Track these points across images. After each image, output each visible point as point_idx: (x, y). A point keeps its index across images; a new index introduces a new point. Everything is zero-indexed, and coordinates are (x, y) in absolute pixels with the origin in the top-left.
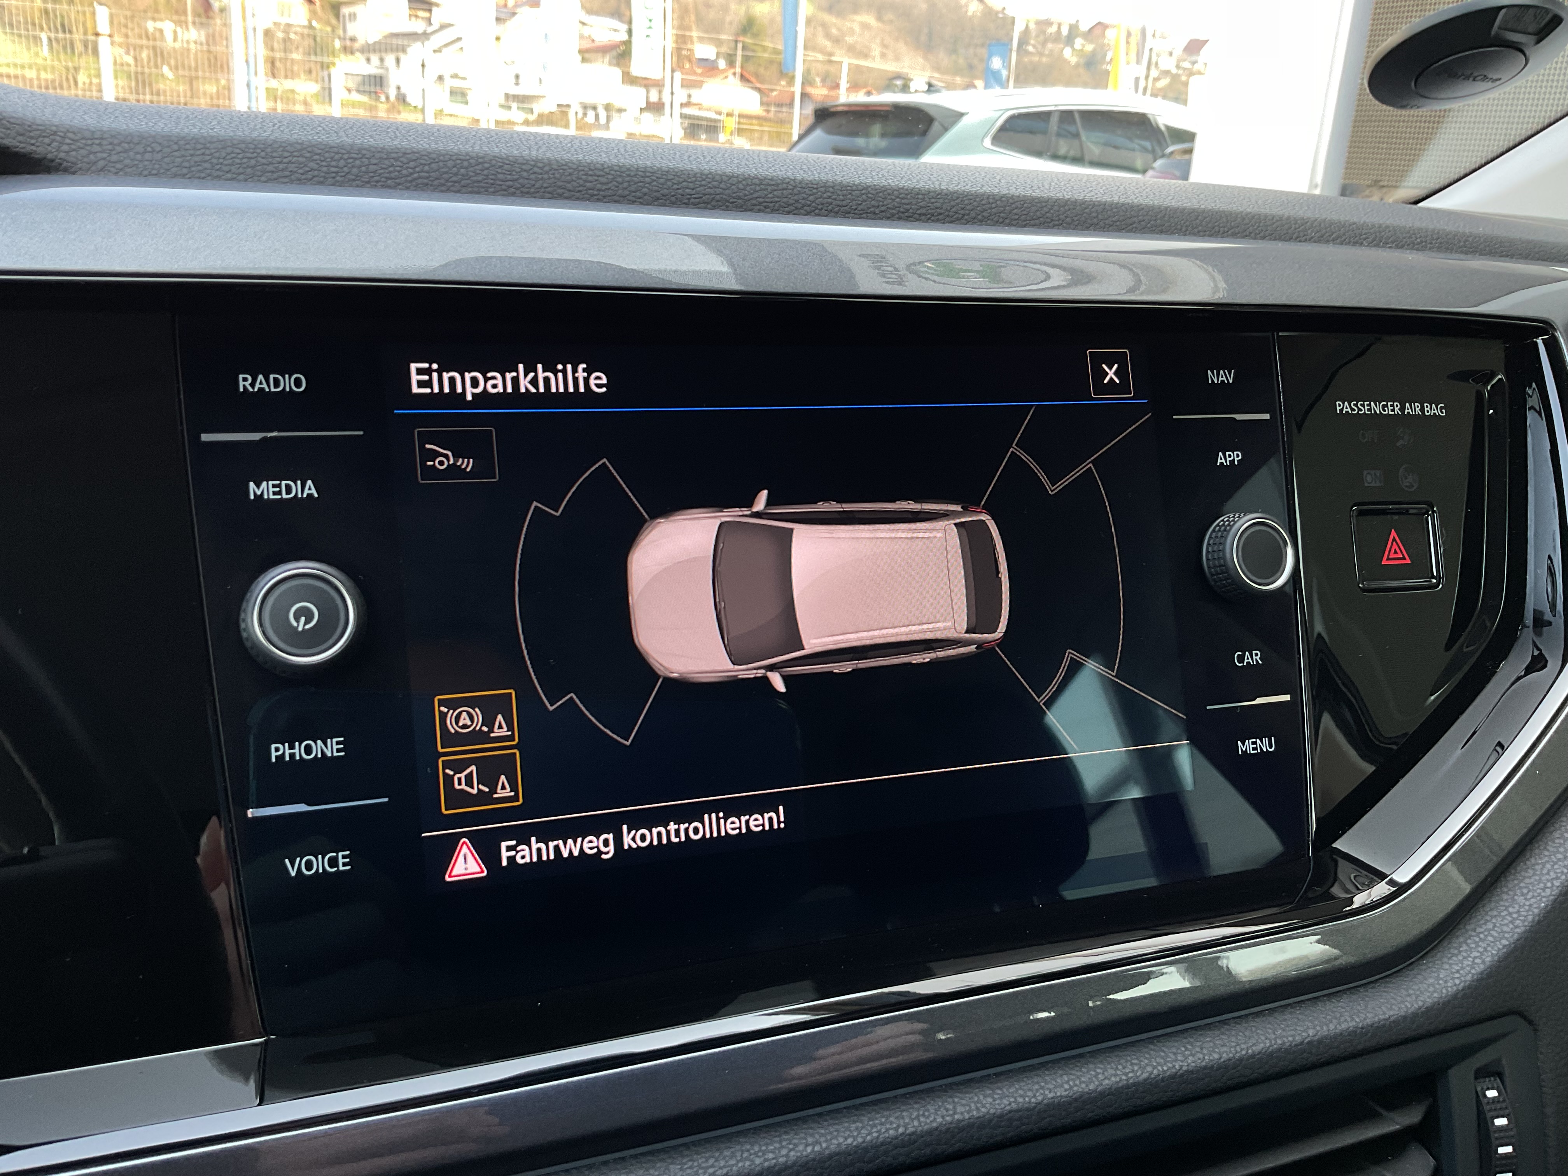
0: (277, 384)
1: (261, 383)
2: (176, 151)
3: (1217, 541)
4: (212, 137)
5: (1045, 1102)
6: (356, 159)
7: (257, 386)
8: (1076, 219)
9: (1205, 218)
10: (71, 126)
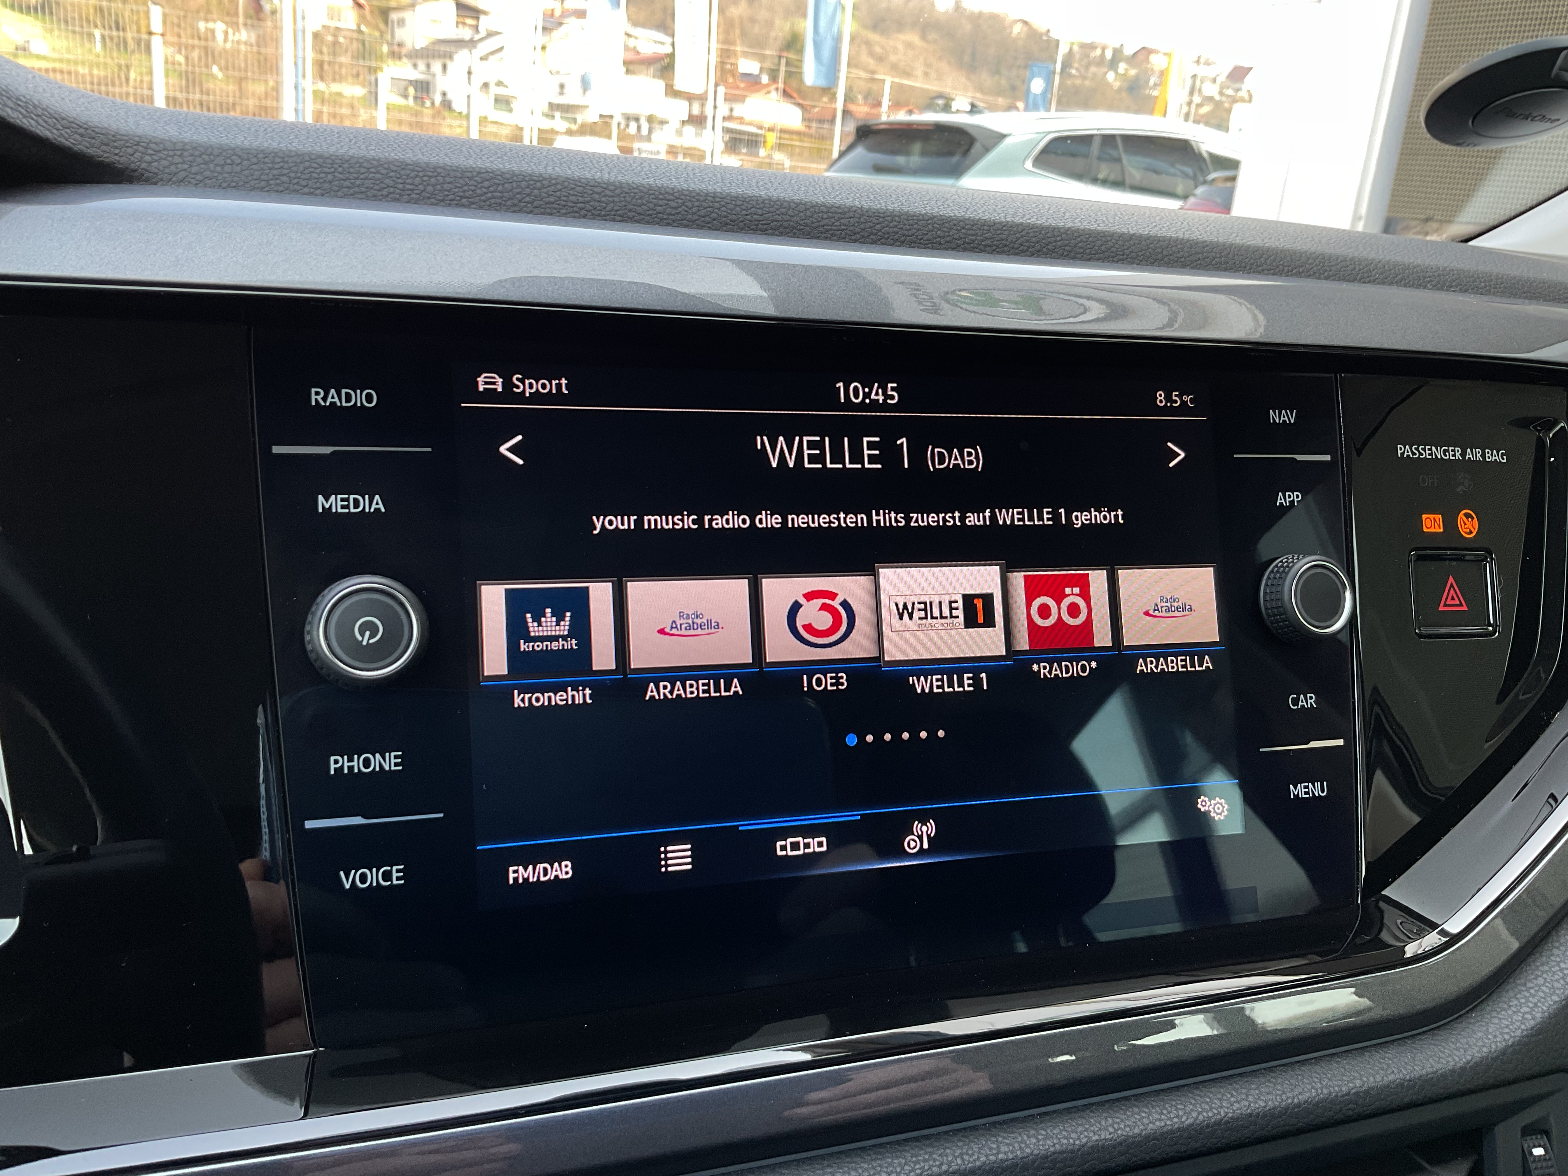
0: (348, 400)
1: (333, 397)
2: (256, 164)
3: (1275, 582)
4: (290, 151)
5: (1090, 1144)
6: (431, 177)
7: (329, 400)
8: (1140, 254)
9: (1270, 256)
10: (154, 137)
